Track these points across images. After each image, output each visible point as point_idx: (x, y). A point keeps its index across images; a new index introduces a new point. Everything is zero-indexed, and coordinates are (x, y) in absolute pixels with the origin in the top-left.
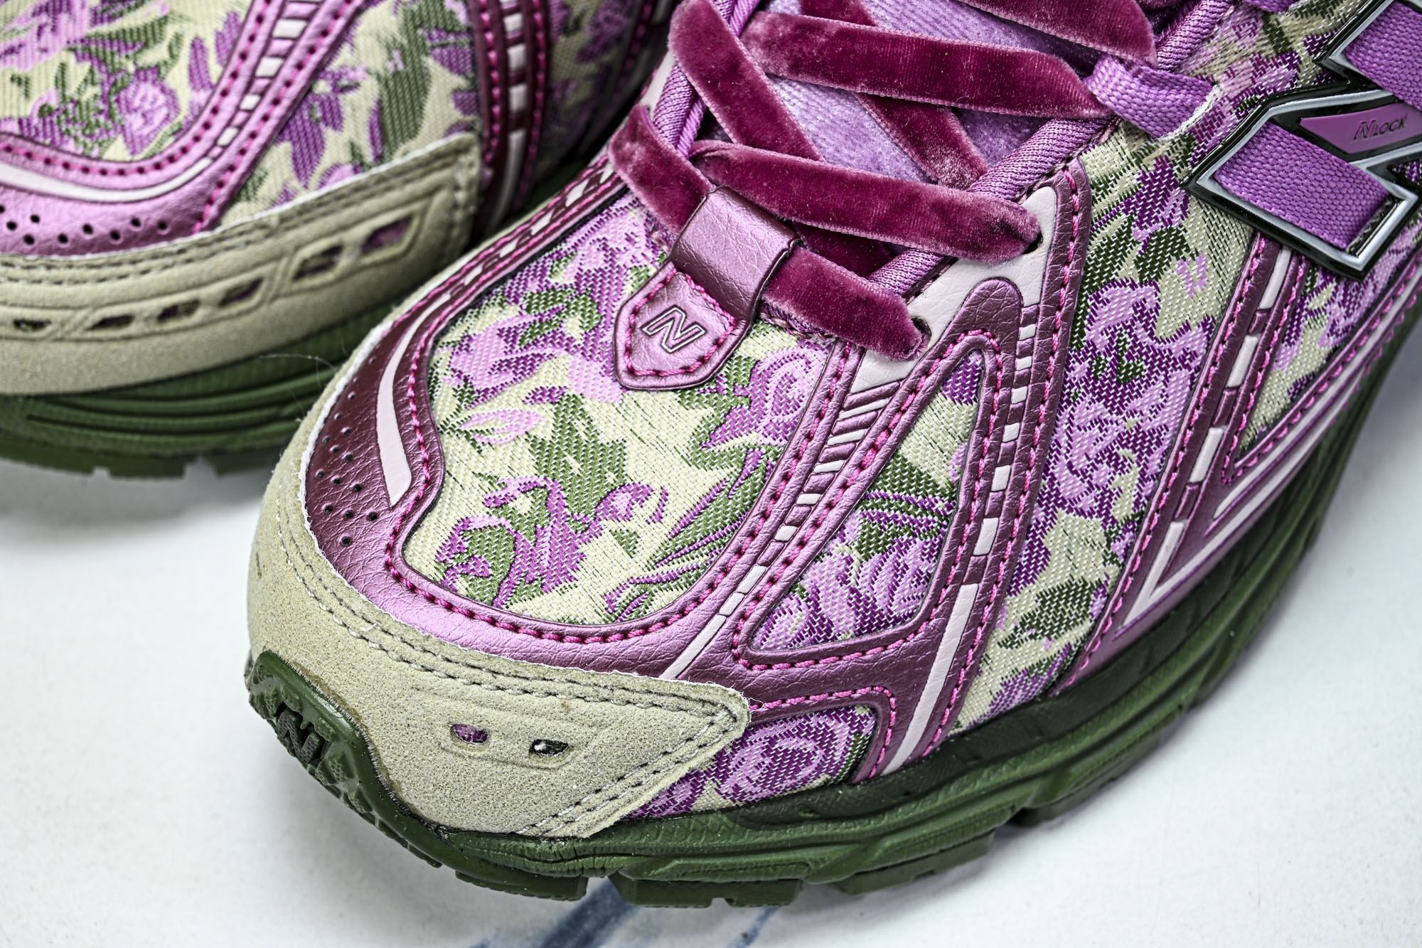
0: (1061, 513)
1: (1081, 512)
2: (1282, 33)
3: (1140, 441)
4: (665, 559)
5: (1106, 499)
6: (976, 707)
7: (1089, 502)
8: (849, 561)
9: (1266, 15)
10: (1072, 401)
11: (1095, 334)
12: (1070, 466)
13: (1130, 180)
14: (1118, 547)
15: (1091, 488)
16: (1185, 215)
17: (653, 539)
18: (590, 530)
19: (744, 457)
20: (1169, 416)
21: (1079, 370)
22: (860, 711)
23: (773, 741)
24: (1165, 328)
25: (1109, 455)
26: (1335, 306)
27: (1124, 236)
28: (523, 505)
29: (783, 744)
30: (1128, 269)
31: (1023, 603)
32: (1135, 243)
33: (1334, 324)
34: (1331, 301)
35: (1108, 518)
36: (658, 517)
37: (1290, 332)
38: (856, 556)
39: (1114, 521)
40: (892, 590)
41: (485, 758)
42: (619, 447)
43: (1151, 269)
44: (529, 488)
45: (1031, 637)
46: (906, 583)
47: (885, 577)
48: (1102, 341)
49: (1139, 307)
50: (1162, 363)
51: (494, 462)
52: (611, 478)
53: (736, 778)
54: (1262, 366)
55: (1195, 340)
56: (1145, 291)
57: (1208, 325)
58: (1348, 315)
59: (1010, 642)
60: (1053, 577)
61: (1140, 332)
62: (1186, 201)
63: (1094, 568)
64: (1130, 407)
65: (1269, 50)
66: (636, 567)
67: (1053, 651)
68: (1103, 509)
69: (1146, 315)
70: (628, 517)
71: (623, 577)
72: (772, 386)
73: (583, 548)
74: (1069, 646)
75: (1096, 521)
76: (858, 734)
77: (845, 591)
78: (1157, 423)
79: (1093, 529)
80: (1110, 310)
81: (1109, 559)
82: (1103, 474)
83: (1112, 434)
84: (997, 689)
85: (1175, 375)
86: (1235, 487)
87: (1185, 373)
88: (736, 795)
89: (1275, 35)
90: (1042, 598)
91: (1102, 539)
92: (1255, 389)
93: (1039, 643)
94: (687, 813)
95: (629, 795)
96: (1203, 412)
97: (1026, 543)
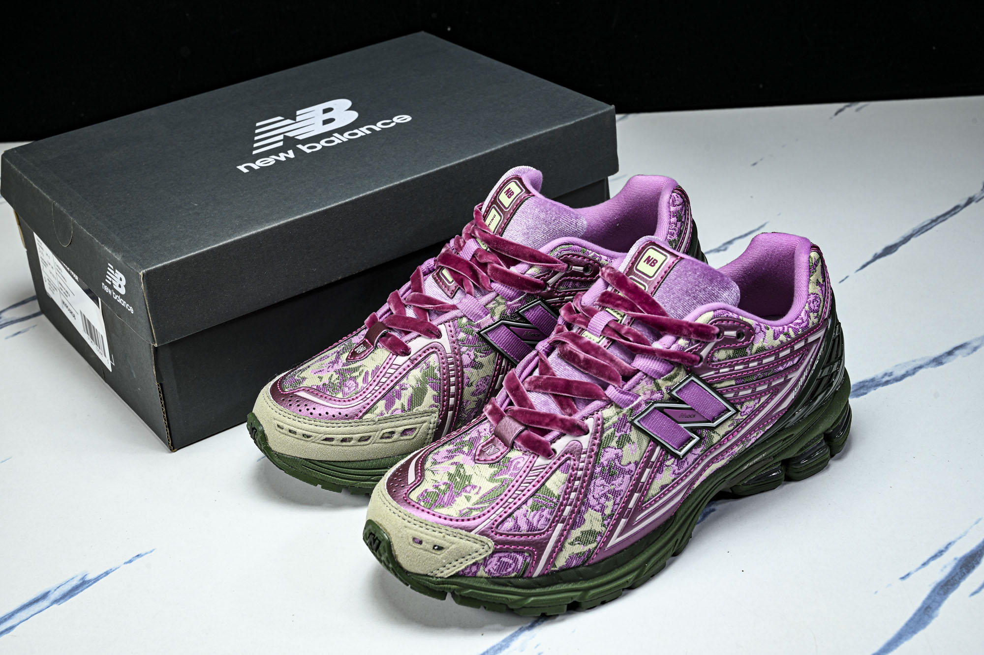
0: (590, 509)
1: (595, 510)
2: (659, 385)
3: (615, 493)
4: (477, 504)
5: (603, 508)
6: (561, 562)
7: (598, 507)
8: (527, 511)
9: (654, 379)
10: (595, 478)
11: (603, 460)
12: (593, 496)
13: (615, 419)
14: (606, 522)
15: (599, 504)
16: (631, 431)
17: (475, 498)
18: (459, 494)
19: (503, 482)
20: (623, 487)
21: (598, 470)
22: (526, 554)
23: (500, 558)
24: (624, 462)
25: (605, 495)
26: (674, 466)
27: (613, 434)
28: (443, 487)
29: (503, 559)
30: (614, 444)
31: (576, 533)
32: (616, 437)
33: (674, 471)
34: (673, 464)
35: (603, 514)
36: (477, 493)
37: (660, 470)
38: (529, 510)
39: (605, 515)
40: (538, 521)
41: (421, 549)
42: (470, 476)
43: (621, 445)
44: (445, 483)
45: (579, 544)
46: (543, 521)
47: (537, 517)
48: (605, 463)
49: (617, 455)
50: (622, 472)
51: (437, 477)
52: (467, 483)
53: (489, 567)
54: (652, 478)
55: (632, 467)
56: (619, 451)
57: (636, 464)
58: (679, 469)
59: (572, 544)
60: (586, 527)
61: (617, 462)
62: (631, 427)
63: (598, 528)
64: (612, 482)
65: (655, 389)
66: (470, 505)
67: (585, 549)
68: (602, 510)
69: (618, 457)
70: (469, 492)
71: (465, 507)
72: (513, 464)
73: (456, 499)
74: (590, 549)
75: (600, 513)
76: (525, 561)
77: (525, 519)
78: (619, 489)
79: (599, 515)
80: (608, 455)
81: (604, 525)
82: (603, 500)
83: (606, 489)
84: (567, 556)
85: (626, 476)
86: (642, 512)
87: (629, 475)
88: (488, 572)
89: (657, 385)
90: (583, 533)
91: (601, 519)
92: (649, 484)
93: (581, 546)
94: (475, 577)
95: (459, 566)
96: (633, 488)
97: (579, 516)
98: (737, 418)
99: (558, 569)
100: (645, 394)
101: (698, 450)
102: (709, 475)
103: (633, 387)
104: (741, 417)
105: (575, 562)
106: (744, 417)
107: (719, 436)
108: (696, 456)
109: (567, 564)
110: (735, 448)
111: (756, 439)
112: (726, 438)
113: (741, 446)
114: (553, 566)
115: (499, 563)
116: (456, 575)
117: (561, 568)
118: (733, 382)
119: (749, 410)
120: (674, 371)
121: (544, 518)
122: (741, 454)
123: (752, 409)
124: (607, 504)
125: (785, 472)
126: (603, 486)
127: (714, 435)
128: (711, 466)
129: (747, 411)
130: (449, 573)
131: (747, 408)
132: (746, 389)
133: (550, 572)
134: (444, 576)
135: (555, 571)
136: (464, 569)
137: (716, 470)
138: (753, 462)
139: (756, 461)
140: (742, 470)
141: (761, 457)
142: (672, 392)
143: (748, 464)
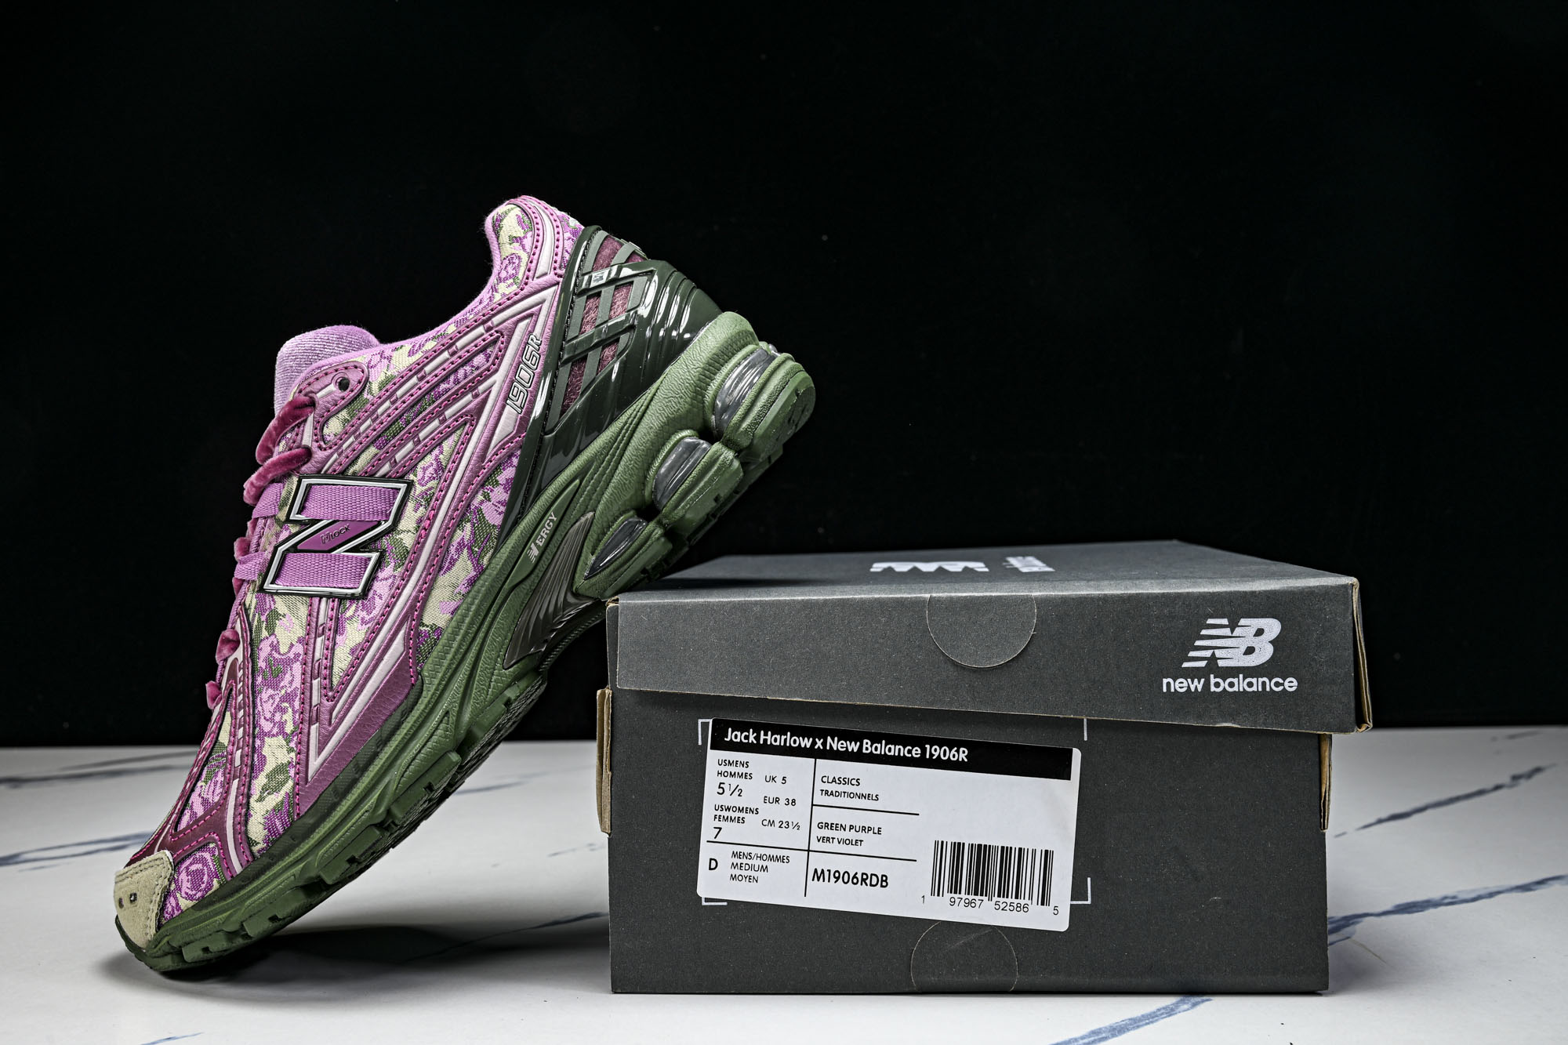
0: (266, 739)
1: (273, 735)
3: (289, 698)
5: (282, 725)
6: (257, 830)
7: (275, 730)
8: (202, 787)
9: (274, 516)
10: (261, 692)
11: (260, 663)
12: (265, 718)
14: (292, 745)
15: (275, 724)
16: (275, 603)
20: (297, 683)
21: (259, 679)
22: (211, 846)
23: (187, 868)
24: (283, 649)
25: (278, 708)
26: (360, 612)
29: (193, 868)
30: (265, 633)
31: (260, 781)
32: (263, 622)
33: (363, 619)
34: (356, 610)
35: (285, 735)
37: (338, 629)
38: (203, 784)
39: (287, 734)
40: (214, 791)
43: (271, 630)
45: (269, 794)
46: (218, 788)
47: (212, 788)
48: (264, 664)
49: (272, 645)
50: (288, 663)
53: (184, 889)
54: (331, 650)
55: (299, 648)
56: (273, 637)
57: (302, 641)
58: (369, 613)
59: (261, 799)
60: (269, 767)
61: (276, 656)
62: (272, 597)
63: (284, 757)
64: (281, 684)
65: (279, 528)
67: (280, 798)
68: (282, 732)
69: (275, 647)
74: (287, 794)
75: (281, 737)
76: (214, 855)
77: (200, 798)
78: (293, 688)
79: (280, 739)
80: (264, 653)
81: (290, 750)
82: (278, 716)
83: (278, 699)
84: (262, 821)
85: (294, 666)
86: (338, 701)
87: (298, 663)
88: (189, 897)
89: (278, 521)
90: (268, 776)
91: (284, 743)
92: (329, 657)
93: (273, 796)
94: (182, 912)
95: (155, 908)
96: (308, 676)
97: (256, 755)
98: (417, 493)
99: (261, 846)
100: (270, 543)
101: (387, 571)
102: (459, 597)
103: (258, 545)
104: (424, 488)
105: (278, 823)
106: (430, 485)
107: (410, 533)
108: (390, 581)
109: (269, 831)
110: (459, 535)
111: (499, 502)
112: (423, 528)
113: (468, 525)
114: (249, 844)
115: (190, 877)
116: (164, 921)
117: (266, 841)
118: (373, 450)
119: (431, 470)
120: (286, 488)
121: (219, 785)
122: (488, 538)
123: (435, 466)
124: (285, 717)
125: (660, 523)
126: (271, 697)
127: (401, 536)
128: (434, 580)
129: (428, 474)
130: (153, 924)
131: (425, 469)
132: (402, 446)
133: (257, 854)
134: (153, 931)
135: (263, 849)
136: (162, 908)
137: (472, 582)
138: (542, 537)
139: (546, 534)
140: (534, 560)
141: (551, 524)
142: (291, 518)
143: (533, 546)
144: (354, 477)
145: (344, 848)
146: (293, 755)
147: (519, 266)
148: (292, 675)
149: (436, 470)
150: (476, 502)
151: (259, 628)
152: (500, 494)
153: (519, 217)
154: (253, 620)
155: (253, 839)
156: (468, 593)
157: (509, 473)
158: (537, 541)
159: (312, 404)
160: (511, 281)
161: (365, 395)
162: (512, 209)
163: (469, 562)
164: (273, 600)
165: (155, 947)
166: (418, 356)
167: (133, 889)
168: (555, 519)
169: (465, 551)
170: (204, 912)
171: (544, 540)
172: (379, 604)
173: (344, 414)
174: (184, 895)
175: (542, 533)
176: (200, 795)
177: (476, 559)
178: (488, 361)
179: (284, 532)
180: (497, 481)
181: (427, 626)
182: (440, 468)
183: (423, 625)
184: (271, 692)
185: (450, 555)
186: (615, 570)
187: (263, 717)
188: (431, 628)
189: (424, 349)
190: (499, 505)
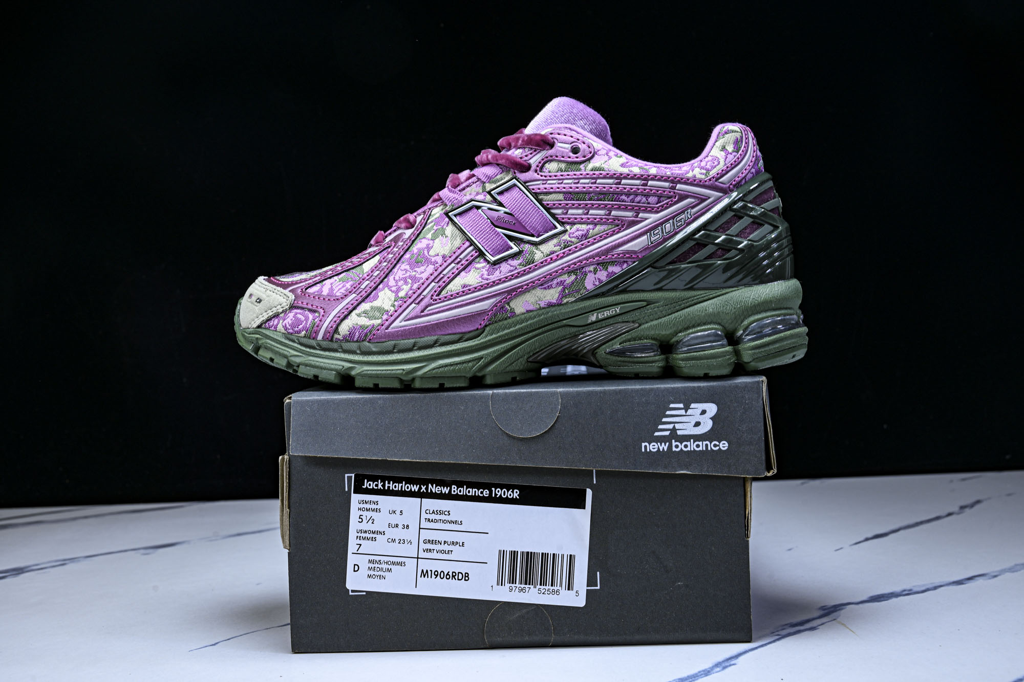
0: (386, 289)
1: (391, 290)
3: (414, 279)
5: (399, 289)
6: (344, 328)
7: (394, 289)
8: (336, 280)
9: (484, 183)
10: (403, 263)
11: (415, 249)
12: (394, 278)
13: (438, 214)
14: (396, 303)
15: (397, 285)
16: (448, 226)
20: (424, 276)
21: (407, 256)
22: (317, 314)
23: (296, 313)
24: (432, 253)
25: (404, 279)
26: (484, 270)
27: (432, 227)
29: (299, 316)
30: (429, 236)
31: (365, 306)
32: (433, 229)
33: (483, 275)
34: (483, 268)
37: (466, 268)
38: (338, 280)
39: (398, 296)
40: (340, 289)
43: (434, 237)
45: (365, 317)
46: (343, 290)
47: (340, 286)
48: (415, 251)
49: (428, 245)
50: (428, 261)
53: (287, 322)
54: (455, 274)
55: (439, 260)
56: (432, 242)
57: (444, 257)
58: (488, 275)
59: (359, 315)
60: (376, 303)
61: (426, 252)
62: (449, 222)
63: (387, 306)
64: (416, 269)
65: (481, 191)
67: (368, 324)
68: (397, 292)
69: (429, 248)
74: (373, 324)
75: (394, 294)
76: (314, 320)
77: (330, 286)
78: (420, 276)
79: (392, 296)
80: (420, 245)
81: (393, 306)
82: (400, 283)
83: (408, 274)
84: (351, 326)
85: (430, 266)
86: (436, 304)
87: (433, 266)
88: (285, 328)
89: (484, 188)
90: (372, 308)
91: (393, 299)
92: (450, 278)
93: (366, 319)
94: (276, 331)
95: (266, 317)
96: (433, 277)
97: (374, 292)
98: (564, 238)
99: (340, 337)
100: (470, 194)
101: (515, 262)
102: (538, 306)
103: (464, 189)
104: (569, 239)
105: (357, 334)
106: (573, 240)
107: (542, 254)
108: (512, 268)
109: (350, 334)
110: (565, 277)
111: (599, 279)
112: (551, 258)
113: (573, 277)
114: (335, 331)
115: (294, 319)
116: (263, 326)
117: (344, 337)
118: (561, 197)
119: (580, 233)
120: (502, 175)
121: (345, 288)
122: (578, 291)
123: (584, 233)
124: (404, 287)
125: (667, 360)
126: (406, 270)
127: (537, 251)
128: (534, 288)
129: (577, 234)
130: (258, 322)
131: (578, 230)
132: (577, 208)
133: (334, 339)
134: (255, 326)
135: (339, 339)
136: (269, 320)
137: (550, 305)
138: (604, 314)
139: (607, 315)
140: (589, 321)
141: (614, 312)
142: (492, 192)
143: (595, 314)
144: (540, 201)
145: (377, 376)
146: (392, 309)
147: (715, 166)
148: (425, 270)
149: (583, 235)
150: (587, 269)
151: (430, 230)
152: (603, 275)
153: (737, 139)
154: (429, 224)
155: (339, 330)
156: (544, 308)
157: (617, 269)
158: (599, 314)
159: (552, 145)
160: (704, 171)
161: (582, 166)
162: (737, 132)
163: (557, 295)
164: (448, 224)
165: (249, 334)
166: (625, 170)
167: (263, 296)
168: (618, 311)
169: (561, 287)
170: (287, 342)
171: (603, 316)
172: (496, 276)
173: (563, 166)
174: (284, 324)
175: (605, 312)
176: (332, 284)
177: (563, 295)
178: (657, 204)
179: (482, 195)
180: (607, 268)
181: (510, 307)
182: (585, 236)
183: (508, 304)
184: (408, 267)
185: (552, 283)
186: (624, 362)
187: (393, 276)
188: (511, 310)
189: (631, 169)
190: (597, 280)
